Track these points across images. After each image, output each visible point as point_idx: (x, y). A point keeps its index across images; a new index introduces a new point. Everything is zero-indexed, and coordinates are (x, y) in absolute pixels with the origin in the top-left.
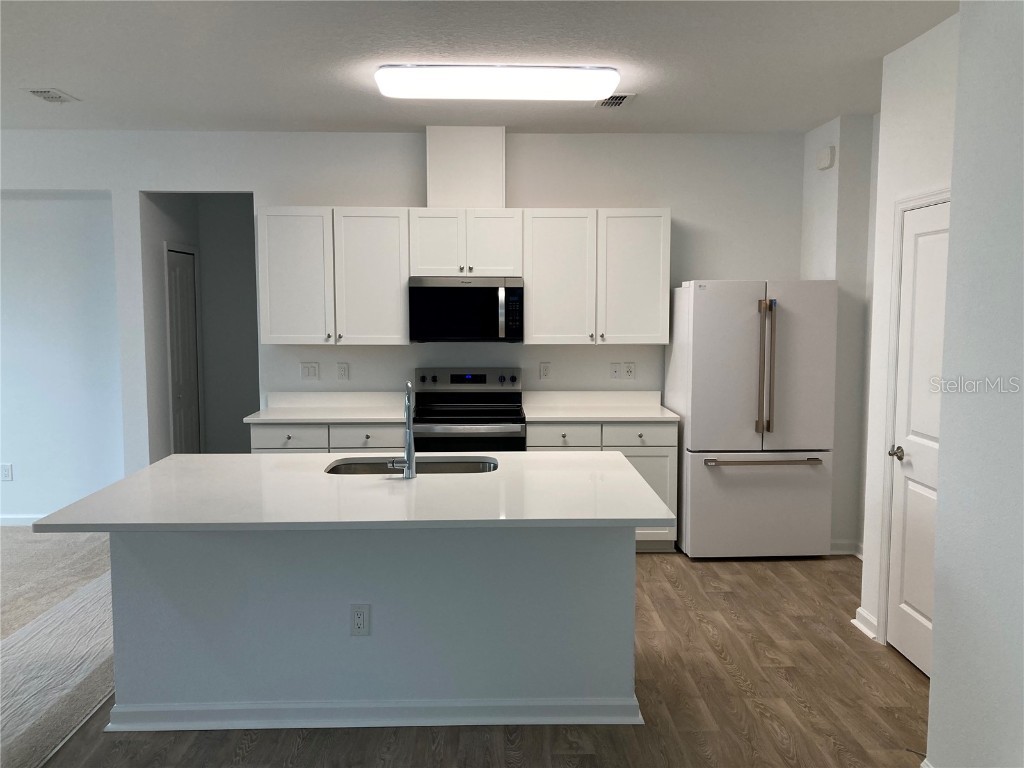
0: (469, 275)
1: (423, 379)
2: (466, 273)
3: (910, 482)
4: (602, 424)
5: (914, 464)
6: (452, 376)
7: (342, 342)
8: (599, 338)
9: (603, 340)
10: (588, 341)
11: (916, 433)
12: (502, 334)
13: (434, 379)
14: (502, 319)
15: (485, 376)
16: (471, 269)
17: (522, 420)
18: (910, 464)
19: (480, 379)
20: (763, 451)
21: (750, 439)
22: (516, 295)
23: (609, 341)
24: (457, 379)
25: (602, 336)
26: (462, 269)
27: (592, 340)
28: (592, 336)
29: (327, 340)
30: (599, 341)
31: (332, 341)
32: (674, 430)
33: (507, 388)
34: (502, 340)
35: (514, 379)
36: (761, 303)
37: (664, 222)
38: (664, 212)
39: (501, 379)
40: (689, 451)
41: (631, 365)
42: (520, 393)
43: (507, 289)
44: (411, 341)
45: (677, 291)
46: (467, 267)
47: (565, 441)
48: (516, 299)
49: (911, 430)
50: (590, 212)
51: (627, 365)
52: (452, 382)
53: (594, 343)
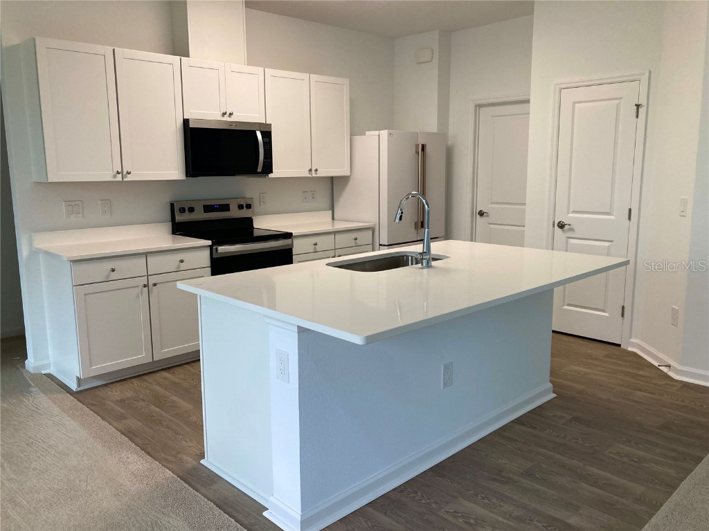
0: (229, 119)
2: (226, 118)
3: (570, 240)
4: (334, 233)
5: (575, 228)
6: (204, 206)
7: (129, 178)
9: (316, 174)
10: (308, 175)
11: (574, 212)
12: (259, 170)
13: (191, 210)
14: (261, 157)
15: (228, 205)
17: (290, 236)
18: (572, 230)
19: (226, 208)
20: (418, 241)
22: (267, 135)
23: (320, 174)
24: (208, 209)
25: (316, 170)
27: (310, 174)
28: (310, 170)
29: (115, 176)
30: (314, 175)
31: (119, 178)
32: (370, 232)
33: (244, 213)
34: (259, 173)
35: (249, 206)
36: (417, 146)
37: (346, 88)
38: (346, 81)
39: (241, 207)
40: (384, 245)
41: (314, 193)
42: (250, 218)
43: (262, 132)
44: (187, 176)
45: (357, 138)
46: (228, 113)
47: (315, 248)
48: (267, 140)
49: (571, 211)
50: (305, 76)
51: (312, 193)
52: (205, 212)
53: (310, 176)
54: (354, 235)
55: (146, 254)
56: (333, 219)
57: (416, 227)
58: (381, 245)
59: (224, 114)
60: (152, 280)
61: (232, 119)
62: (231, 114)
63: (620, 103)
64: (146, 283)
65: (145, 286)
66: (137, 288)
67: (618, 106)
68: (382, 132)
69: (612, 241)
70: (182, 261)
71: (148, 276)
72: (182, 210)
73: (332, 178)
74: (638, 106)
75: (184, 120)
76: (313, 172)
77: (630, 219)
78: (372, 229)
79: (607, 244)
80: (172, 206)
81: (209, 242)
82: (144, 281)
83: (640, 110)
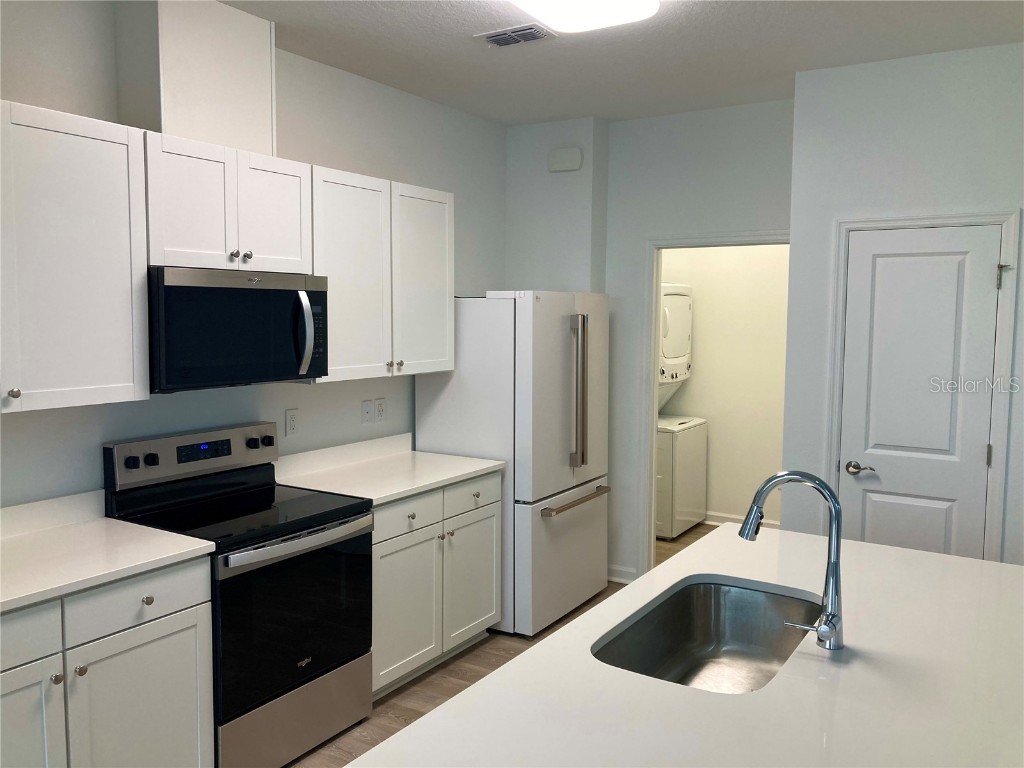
0: (245, 267)
1: (133, 463)
2: (237, 265)
3: (870, 494)
4: (443, 489)
5: (882, 476)
6: (179, 449)
7: (15, 406)
9: (399, 370)
10: (385, 374)
11: (877, 446)
12: (303, 371)
13: (152, 460)
15: (229, 442)
18: (875, 477)
19: (222, 448)
20: (572, 488)
21: (565, 477)
22: (319, 298)
23: (405, 371)
24: (186, 454)
25: (400, 364)
27: (389, 371)
28: (391, 365)
30: (396, 373)
32: (498, 479)
33: (258, 457)
34: (302, 377)
35: (268, 441)
36: (575, 317)
37: (448, 211)
38: (448, 198)
39: (252, 444)
40: (524, 503)
41: (382, 401)
42: (270, 464)
43: (309, 294)
44: (152, 391)
45: (468, 303)
46: (241, 255)
47: (411, 525)
48: (319, 309)
49: (871, 443)
50: (382, 184)
51: (378, 402)
52: (180, 461)
53: (390, 375)
54: (474, 488)
55: (61, 600)
56: (414, 449)
57: (573, 463)
58: (517, 502)
59: (234, 256)
60: (75, 660)
61: (250, 266)
62: (247, 256)
63: (964, 260)
64: (59, 672)
65: (57, 680)
66: (37, 688)
67: (961, 265)
68: (521, 294)
69: (953, 501)
70: (149, 601)
71: (64, 652)
72: (131, 463)
74: (1001, 267)
75: (150, 269)
76: (395, 366)
77: (989, 463)
78: (500, 473)
79: (944, 505)
80: (108, 454)
81: (210, 546)
82: (54, 667)
83: (1004, 274)
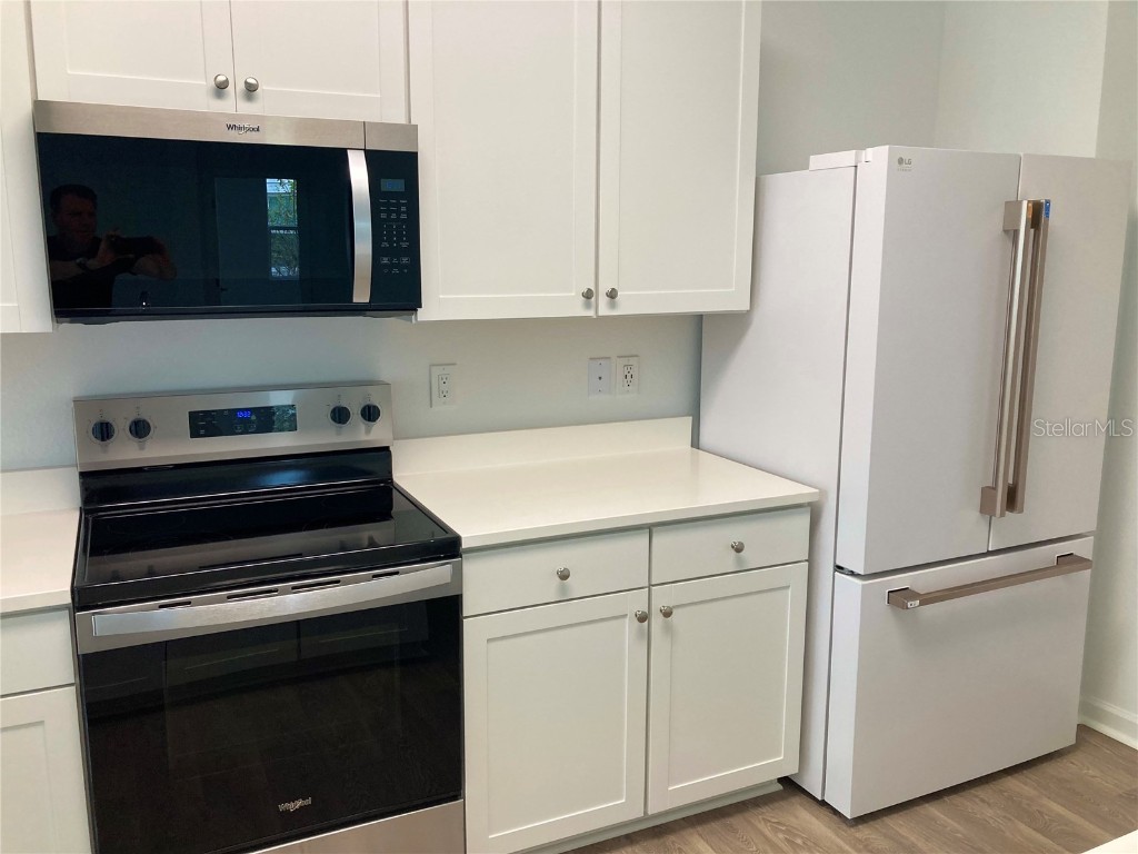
0: (246, 108)
1: (104, 431)
2: (233, 105)
4: (650, 529)
6: (194, 416)
8: (603, 300)
9: (613, 306)
10: (577, 309)
12: (362, 294)
13: (140, 429)
14: (363, 248)
15: (292, 411)
16: (251, 90)
17: (447, 547)
19: (278, 419)
20: (989, 553)
21: (970, 531)
22: (397, 166)
23: (626, 307)
24: (205, 424)
25: (612, 295)
26: (221, 88)
27: (588, 306)
28: (588, 295)
30: (604, 310)
32: (803, 522)
33: (354, 436)
34: (360, 310)
35: (370, 413)
36: (1012, 208)
39: (341, 416)
40: (852, 574)
41: (633, 361)
42: (386, 449)
45: (780, 183)
47: (563, 590)
48: (396, 185)
51: (625, 362)
52: (195, 434)
53: (591, 313)
54: (735, 532)
56: (695, 444)
57: (986, 508)
58: (839, 568)
61: (256, 108)
62: (249, 88)
68: (870, 153)
73: (699, 319)
76: (603, 298)
